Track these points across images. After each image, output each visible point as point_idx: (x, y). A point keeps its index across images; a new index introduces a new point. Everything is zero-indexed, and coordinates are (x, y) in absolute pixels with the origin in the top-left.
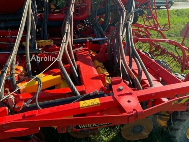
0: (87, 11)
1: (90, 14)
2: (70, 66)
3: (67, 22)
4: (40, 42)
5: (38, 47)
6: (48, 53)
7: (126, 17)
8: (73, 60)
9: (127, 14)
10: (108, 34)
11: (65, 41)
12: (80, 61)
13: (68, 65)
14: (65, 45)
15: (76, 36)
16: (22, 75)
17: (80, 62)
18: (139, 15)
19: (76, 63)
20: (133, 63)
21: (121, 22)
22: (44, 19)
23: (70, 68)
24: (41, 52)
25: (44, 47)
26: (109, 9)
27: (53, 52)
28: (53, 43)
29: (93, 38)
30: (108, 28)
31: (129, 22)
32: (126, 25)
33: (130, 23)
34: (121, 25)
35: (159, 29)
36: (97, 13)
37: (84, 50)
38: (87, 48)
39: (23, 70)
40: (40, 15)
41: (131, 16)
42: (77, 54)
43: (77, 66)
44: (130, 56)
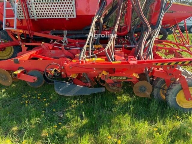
9: (151, 30)
14: (110, 45)
17: (117, 56)
18: (168, 34)
29: (128, 45)
31: (154, 36)
35: (187, 46)
36: (134, 31)
37: (120, 51)
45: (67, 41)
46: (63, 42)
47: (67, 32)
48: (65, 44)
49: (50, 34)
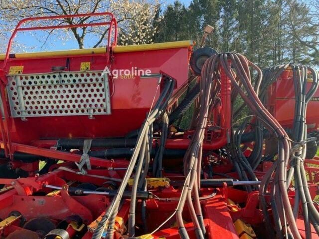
0: (224, 137)
1: (229, 142)
2: (193, 225)
3: (194, 154)
4: (151, 181)
5: (148, 188)
6: (160, 199)
7: (292, 150)
8: (200, 215)
9: (293, 145)
10: (260, 174)
11: (188, 184)
12: (211, 219)
13: (191, 224)
14: (189, 189)
15: (206, 175)
16: (120, 232)
17: (211, 221)
19: (204, 221)
20: (312, 234)
21: (283, 159)
22: (161, 146)
23: (195, 230)
24: (151, 197)
25: (157, 188)
26: (261, 135)
27: (168, 198)
28: (170, 183)
29: (234, 181)
30: (260, 163)
31: (299, 158)
32: (293, 163)
33: (301, 160)
34: (283, 163)
36: (240, 140)
37: (218, 200)
38: (224, 197)
39: (123, 224)
40: (156, 141)
41: (301, 148)
42: (207, 206)
43: (206, 227)
44: (304, 219)
45: (89, 165)
46: (80, 166)
47: (91, 143)
48: (83, 172)
49: (54, 148)
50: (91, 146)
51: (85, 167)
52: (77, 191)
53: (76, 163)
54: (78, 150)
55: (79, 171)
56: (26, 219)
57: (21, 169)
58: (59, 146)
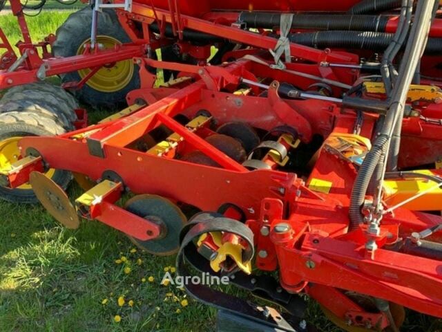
46: (276, 57)
47: (291, 20)
48: (281, 66)
49: (237, 25)
50: (292, 25)
51: (283, 58)
52: (290, 92)
53: (271, 51)
54: (271, 30)
55: (274, 64)
56: (217, 122)
57: (188, 55)
58: (243, 23)
